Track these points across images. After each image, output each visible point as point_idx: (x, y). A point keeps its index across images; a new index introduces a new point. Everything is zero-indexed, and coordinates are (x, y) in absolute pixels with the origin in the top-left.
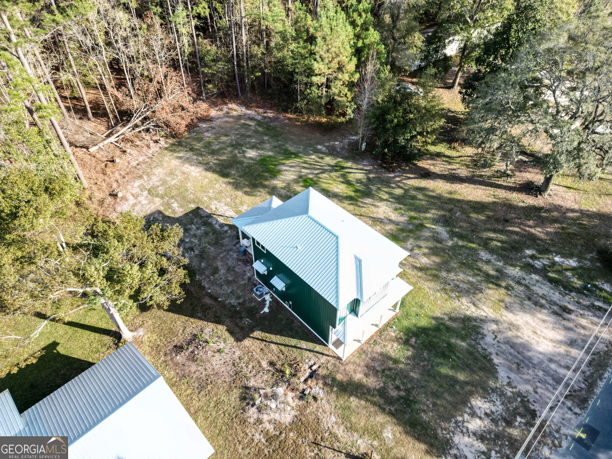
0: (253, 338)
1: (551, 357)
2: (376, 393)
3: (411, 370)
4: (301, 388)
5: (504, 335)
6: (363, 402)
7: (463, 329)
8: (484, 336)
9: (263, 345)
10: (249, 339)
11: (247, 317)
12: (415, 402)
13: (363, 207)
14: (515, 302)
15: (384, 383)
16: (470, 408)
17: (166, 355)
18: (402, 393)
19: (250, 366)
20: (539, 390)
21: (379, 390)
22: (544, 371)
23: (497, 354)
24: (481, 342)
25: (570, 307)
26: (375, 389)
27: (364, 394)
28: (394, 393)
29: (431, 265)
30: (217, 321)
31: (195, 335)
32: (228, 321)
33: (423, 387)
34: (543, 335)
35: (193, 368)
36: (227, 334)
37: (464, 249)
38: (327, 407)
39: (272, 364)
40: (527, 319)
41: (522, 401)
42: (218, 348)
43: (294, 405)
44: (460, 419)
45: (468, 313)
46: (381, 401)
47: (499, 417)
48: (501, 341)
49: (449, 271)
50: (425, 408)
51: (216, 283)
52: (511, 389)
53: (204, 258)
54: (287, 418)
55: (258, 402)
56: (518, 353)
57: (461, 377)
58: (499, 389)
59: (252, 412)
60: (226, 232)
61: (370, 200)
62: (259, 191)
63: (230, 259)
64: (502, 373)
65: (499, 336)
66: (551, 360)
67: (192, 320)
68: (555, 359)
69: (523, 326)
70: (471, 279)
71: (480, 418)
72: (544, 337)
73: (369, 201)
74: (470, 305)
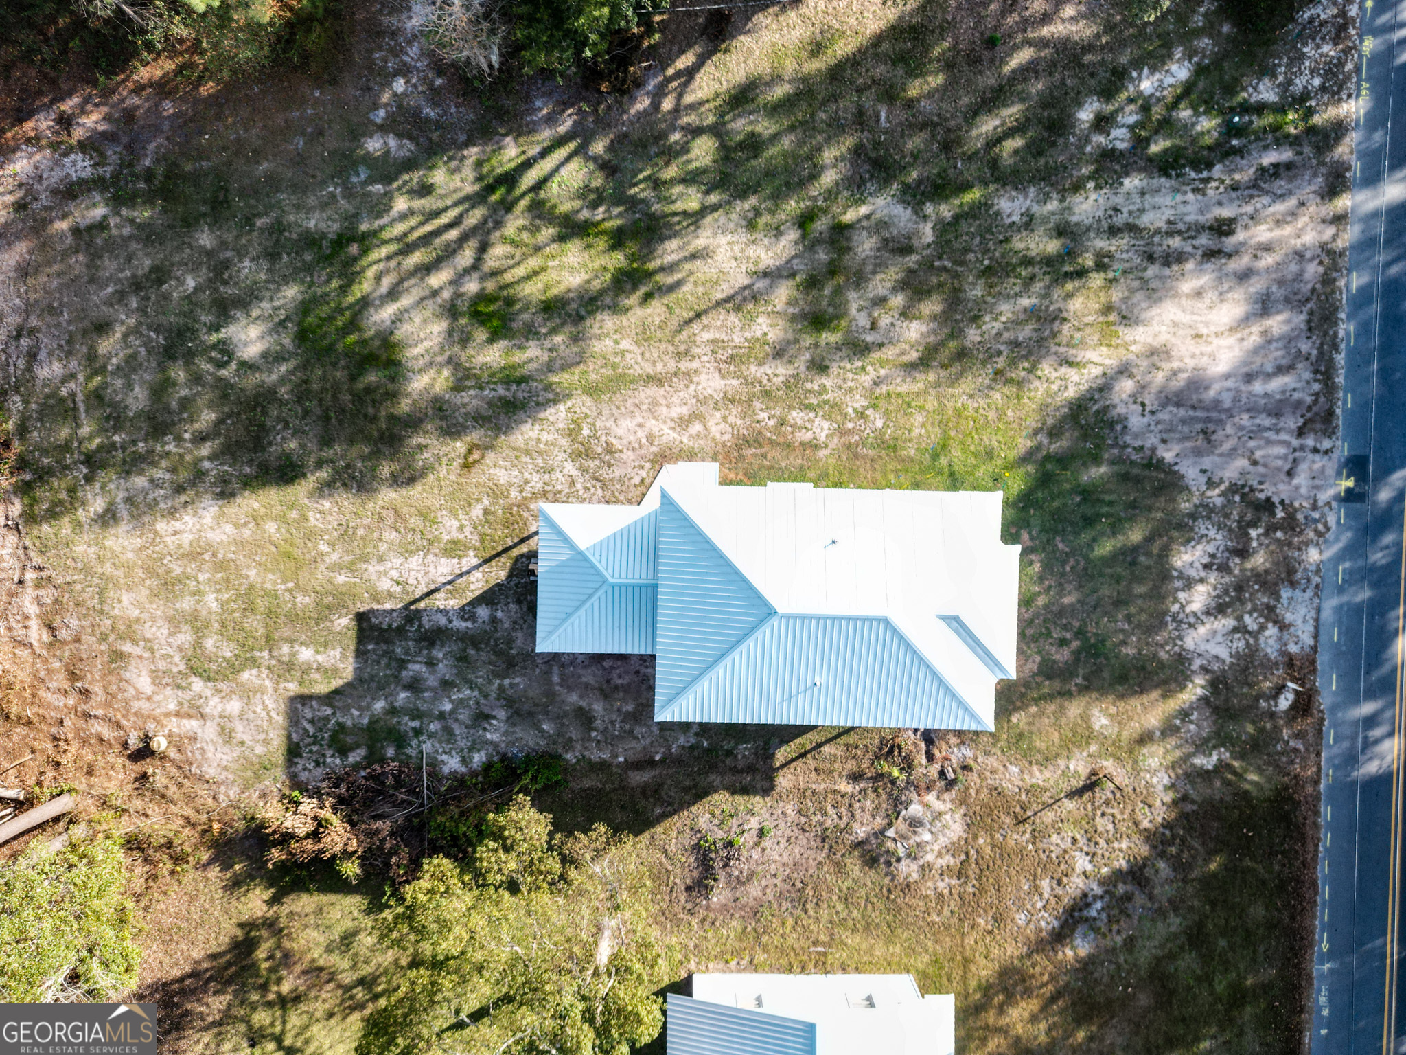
0: (783, 766)
1: (1246, 369)
2: (1039, 679)
3: (1061, 594)
4: (936, 775)
5: (1154, 389)
6: (1033, 709)
7: (1085, 437)
8: (1123, 420)
9: (810, 761)
10: (781, 773)
11: (737, 744)
12: (1103, 641)
13: (679, 284)
14: (1132, 291)
15: (1039, 652)
16: (1179, 578)
17: (691, 912)
18: (1076, 644)
19: (830, 810)
20: (1258, 454)
21: (1040, 672)
22: (1248, 410)
23: (1164, 441)
24: (1128, 439)
25: (1226, 212)
26: (1034, 675)
27: (1023, 695)
28: (1062, 656)
29: (934, 332)
30: (700, 794)
31: (697, 847)
32: (715, 778)
33: (1095, 608)
34: (1213, 329)
35: (754, 890)
36: (739, 799)
37: (963, 225)
38: (992, 762)
39: (855, 777)
40: (1172, 316)
41: (1243, 496)
42: (754, 832)
43: (949, 805)
44: (1176, 608)
45: (1071, 393)
46: (1057, 684)
47: (1226, 554)
48: (1155, 408)
49: (976, 319)
50: (1121, 637)
51: (614, 737)
52: (1217, 491)
53: (531, 714)
54: (955, 828)
55: (901, 852)
56: (1194, 408)
57: (1136, 536)
58: (1201, 505)
59: (908, 869)
60: (494, 620)
61: (673, 244)
62: (421, 448)
63: (581, 672)
64: (1190, 472)
65: (1149, 399)
66: (1249, 378)
67: (659, 829)
68: (1254, 367)
69: (1173, 340)
70: (1025, 302)
71: (1202, 581)
72: (1217, 335)
73: (670, 251)
74: (1064, 370)
